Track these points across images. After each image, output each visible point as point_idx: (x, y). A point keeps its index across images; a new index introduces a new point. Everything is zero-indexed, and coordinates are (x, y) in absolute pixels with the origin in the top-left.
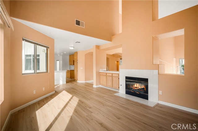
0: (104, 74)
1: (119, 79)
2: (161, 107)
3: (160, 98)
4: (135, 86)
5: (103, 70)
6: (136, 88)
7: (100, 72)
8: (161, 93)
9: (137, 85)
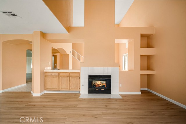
0: (53, 74)
1: (79, 78)
2: (125, 97)
3: (121, 89)
4: (98, 83)
5: (49, 69)
6: (99, 85)
7: (46, 72)
8: (121, 85)
9: (99, 82)
